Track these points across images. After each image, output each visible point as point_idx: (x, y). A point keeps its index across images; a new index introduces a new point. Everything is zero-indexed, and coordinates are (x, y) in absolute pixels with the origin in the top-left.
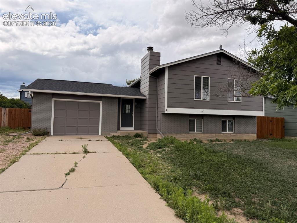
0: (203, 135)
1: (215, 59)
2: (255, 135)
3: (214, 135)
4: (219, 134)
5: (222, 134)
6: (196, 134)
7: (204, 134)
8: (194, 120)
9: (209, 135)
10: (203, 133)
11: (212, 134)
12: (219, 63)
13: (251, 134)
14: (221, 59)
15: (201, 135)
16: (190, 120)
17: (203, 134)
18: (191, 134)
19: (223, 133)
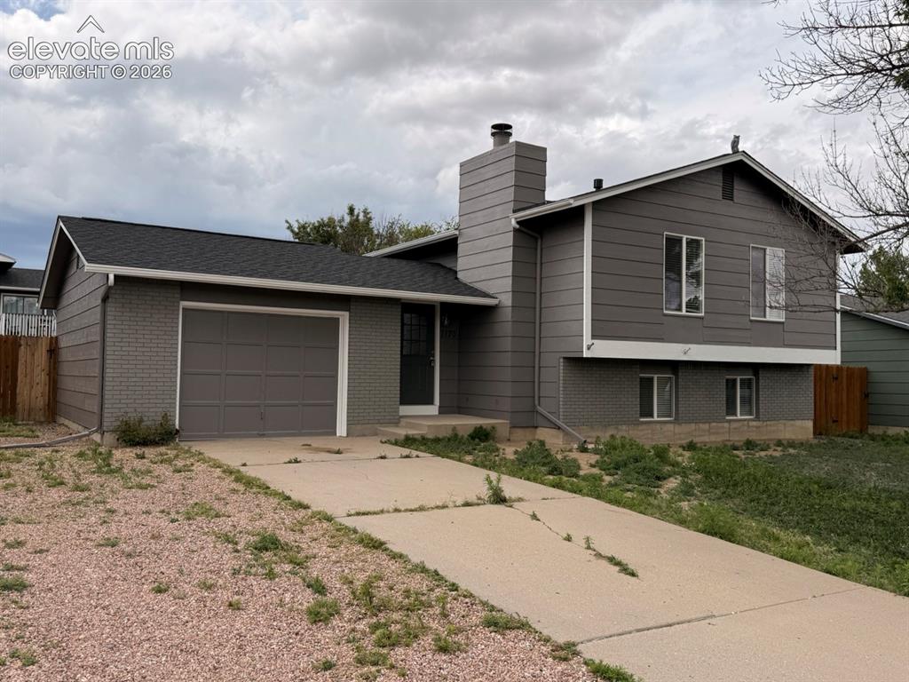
0: (678, 429)
1: (718, 180)
2: (810, 424)
3: (706, 426)
4: (720, 425)
5: (726, 425)
6: (658, 426)
7: (679, 424)
8: (652, 379)
9: (693, 426)
10: (677, 421)
11: (701, 425)
12: (728, 195)
13: (798, 423)
14: (733, 182)
15: (672, 429)
16: (641, 379)
17: (677, 426)
18: (644, 427)
19: (730, 421)
